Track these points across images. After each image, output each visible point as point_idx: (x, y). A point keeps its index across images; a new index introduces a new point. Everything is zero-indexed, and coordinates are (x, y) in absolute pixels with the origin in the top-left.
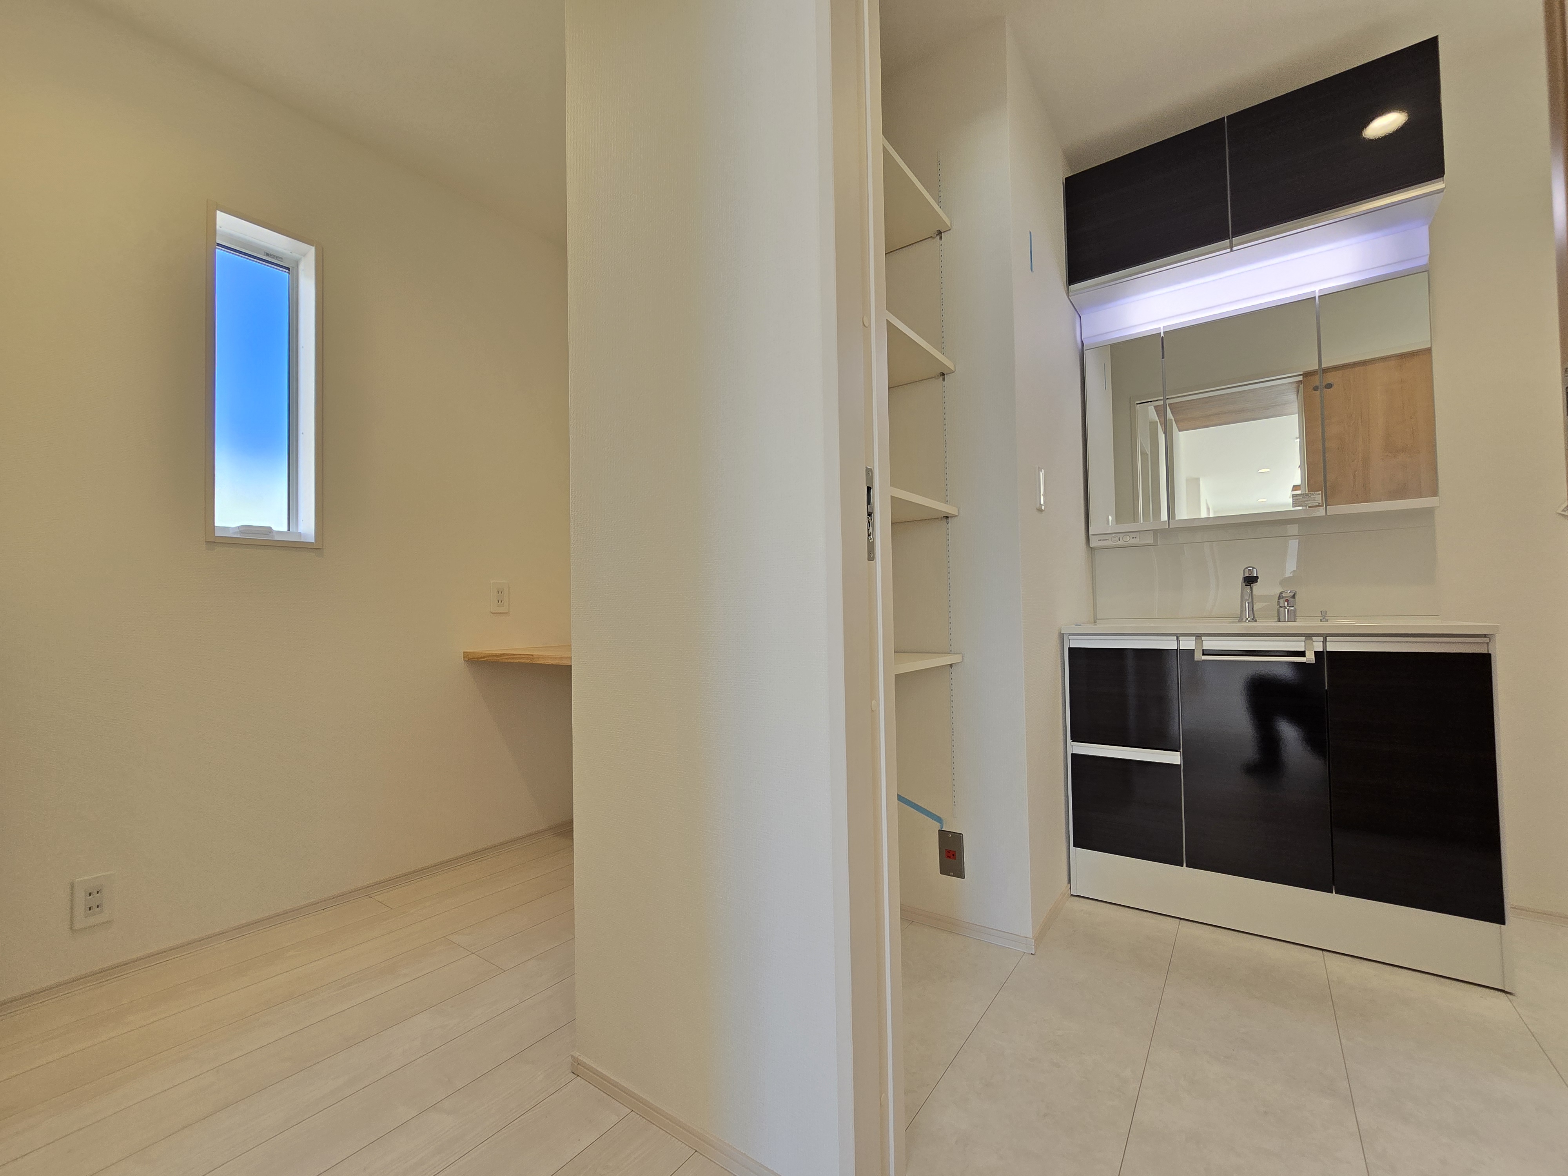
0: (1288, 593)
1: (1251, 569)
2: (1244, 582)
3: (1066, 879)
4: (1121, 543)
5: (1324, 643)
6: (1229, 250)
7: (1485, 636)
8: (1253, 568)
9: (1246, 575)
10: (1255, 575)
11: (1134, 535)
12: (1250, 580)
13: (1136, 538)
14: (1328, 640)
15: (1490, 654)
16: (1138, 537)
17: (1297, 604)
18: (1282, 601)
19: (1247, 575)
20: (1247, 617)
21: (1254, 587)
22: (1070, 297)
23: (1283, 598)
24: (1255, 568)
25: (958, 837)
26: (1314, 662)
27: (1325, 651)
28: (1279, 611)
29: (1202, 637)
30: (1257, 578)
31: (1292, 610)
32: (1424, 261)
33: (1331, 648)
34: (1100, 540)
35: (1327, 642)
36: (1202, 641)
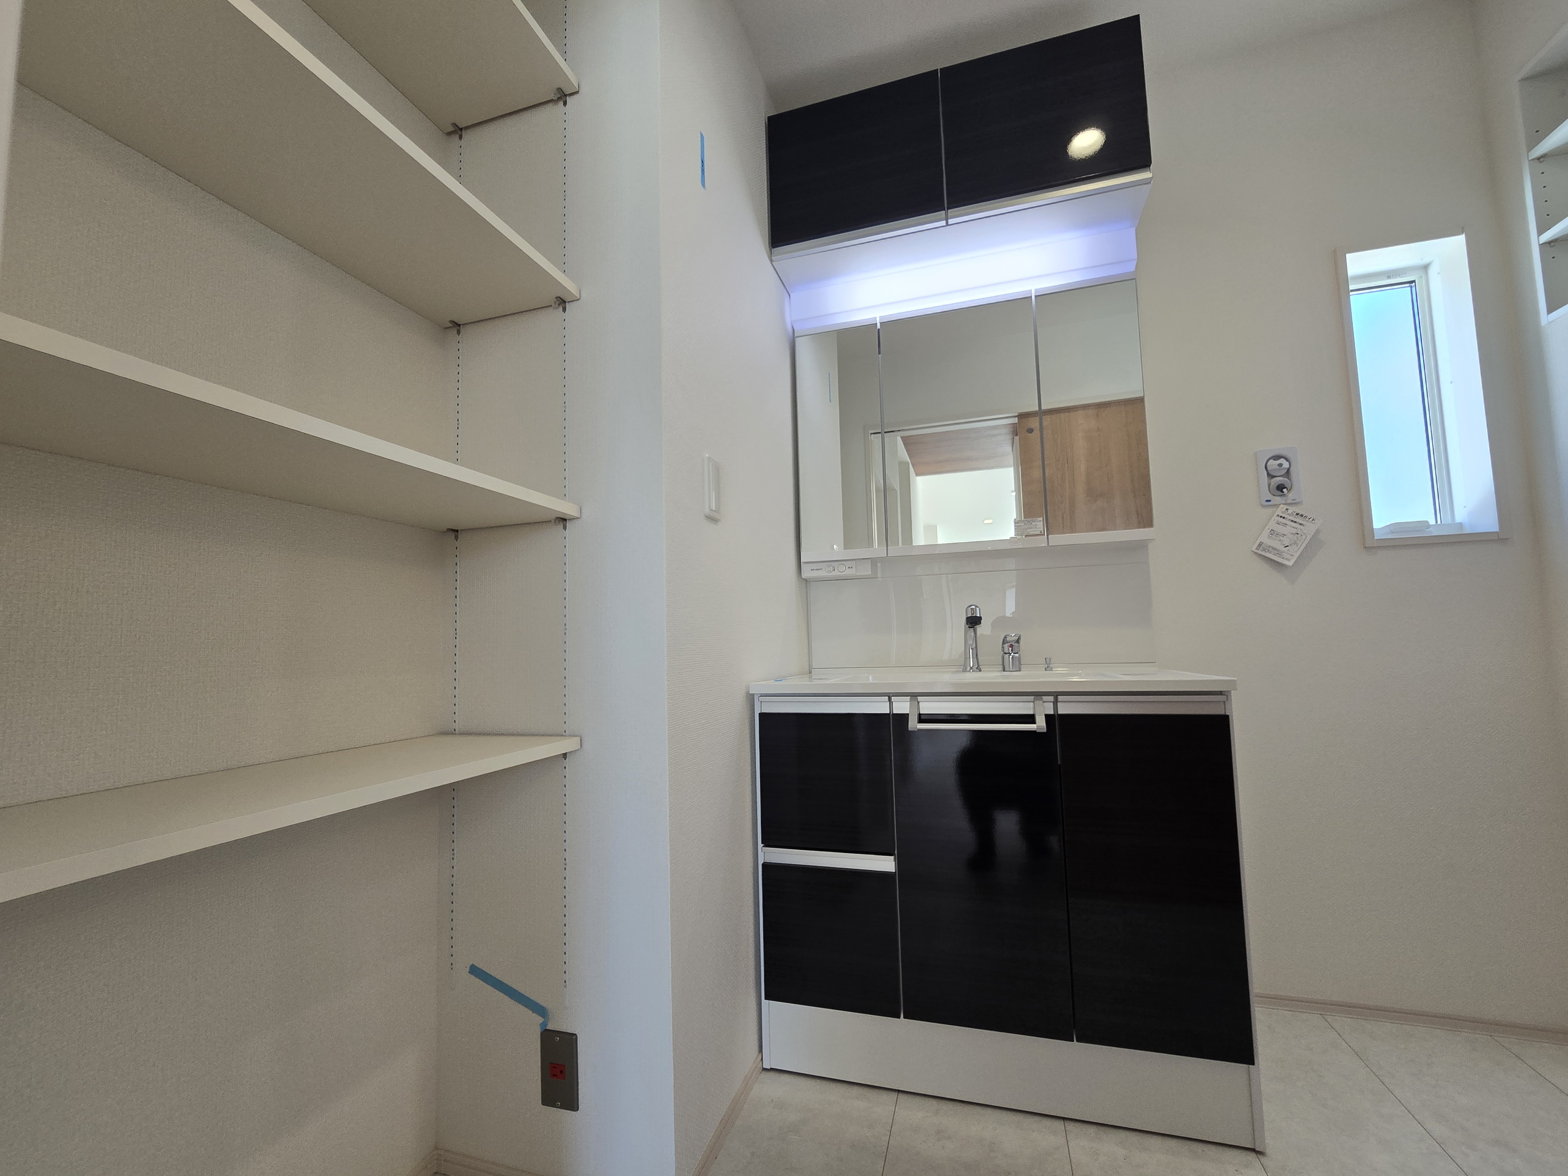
0: (1012, 637)
1: (974, 607)
2: (967, 624)
3: (756, 1048)
4: (836, 573)
5: (1055, 704)
6: (943, 223)
7: (1220, 693)
8: (976, 607)
9: (968, 616)
10: (979, 616)
11: (849, 564)
12: (973, 621)
13: (852, 568)
14: (1059, 700)
15: (1228, 716)
16: (854, 567)
17: (1021, 650)
18: (1006, 646)
19: (970, 615)
20: (971, 666)
21: (978, 629)
22: (773, 263)
23: (1007, 643)
24: (978, 607)
25: (570, 1040)
26: (1045, 731)
27: (1056, 714)
28: (1003, 657)
29: (918, 697)
30: (980, 618)
31: (1016, 657)
32: (1131, 267)
33: (1063, 709)
34: (813, 570)
35: (1058, 703)
36: (919, 702)
